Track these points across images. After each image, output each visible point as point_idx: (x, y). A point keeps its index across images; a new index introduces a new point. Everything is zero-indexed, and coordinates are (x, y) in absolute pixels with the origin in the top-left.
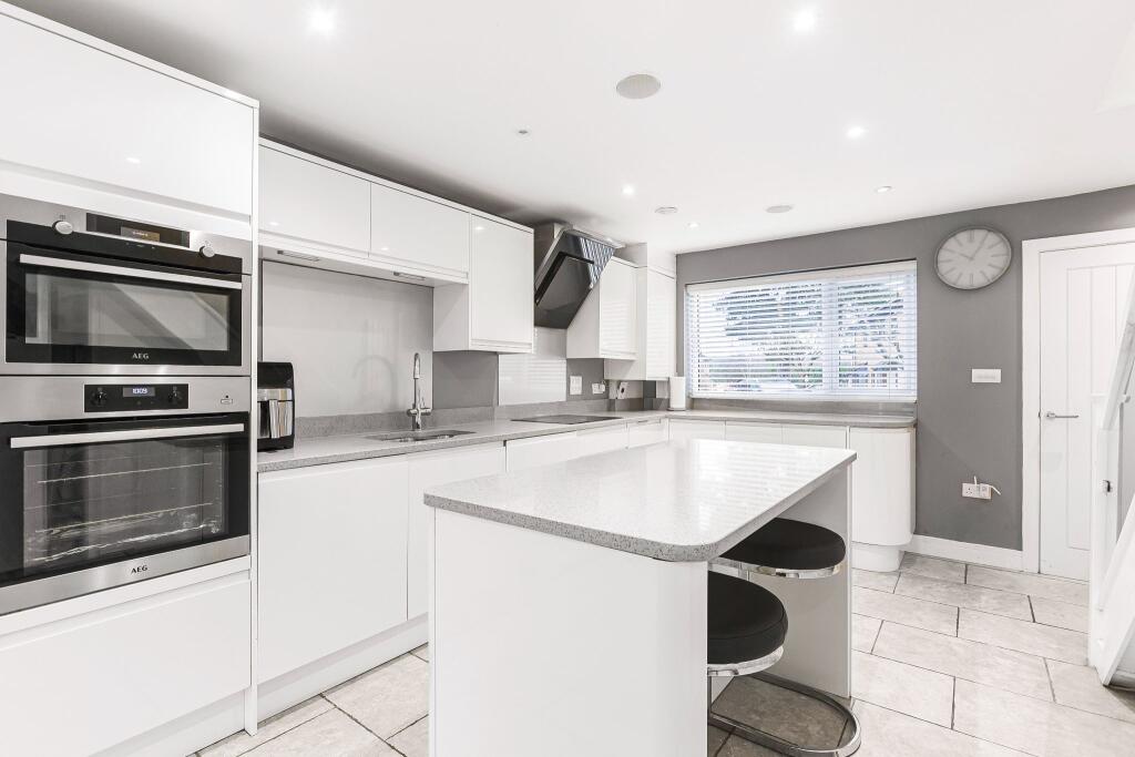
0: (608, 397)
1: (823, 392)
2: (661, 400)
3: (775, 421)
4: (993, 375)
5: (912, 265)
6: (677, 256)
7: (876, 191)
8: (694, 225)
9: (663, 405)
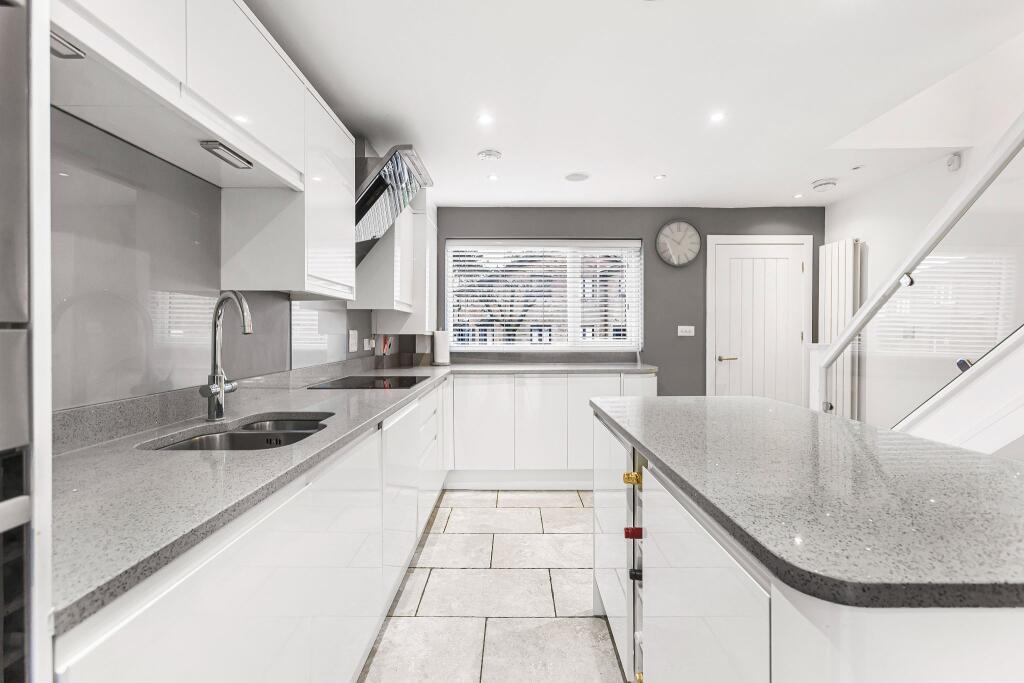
0: (373, 354)
1: (569, 344)
2: (423, 354)
3: (562, 372)
4: (686, 331)
5: (638, 244)
6: (438, 208)
7: (654, 177)
8: (493, 178)
9: (425, 360)
